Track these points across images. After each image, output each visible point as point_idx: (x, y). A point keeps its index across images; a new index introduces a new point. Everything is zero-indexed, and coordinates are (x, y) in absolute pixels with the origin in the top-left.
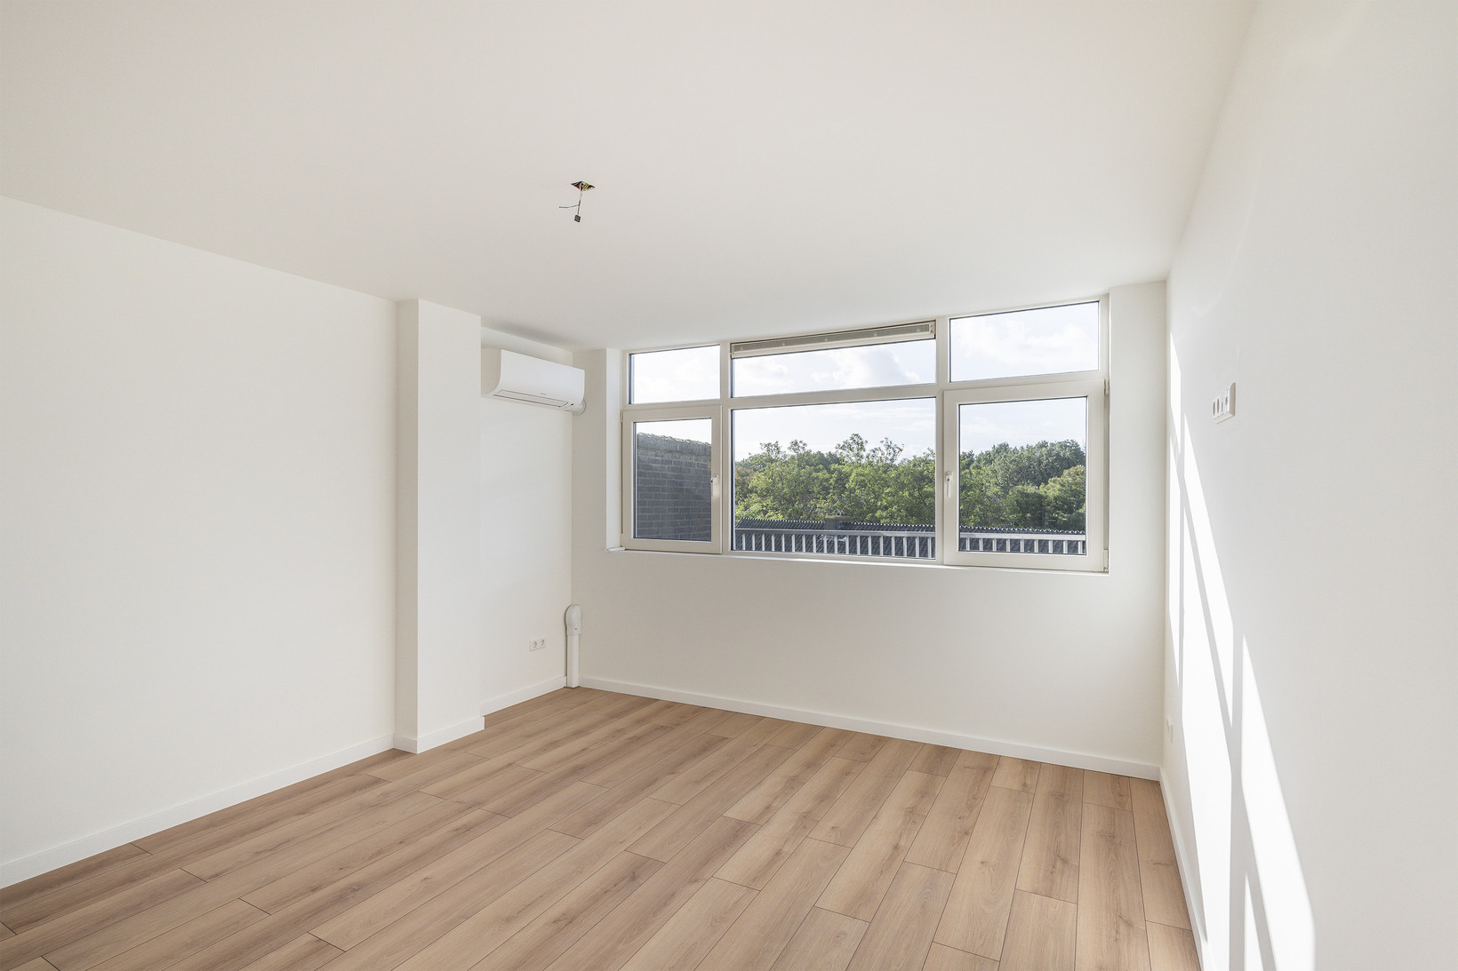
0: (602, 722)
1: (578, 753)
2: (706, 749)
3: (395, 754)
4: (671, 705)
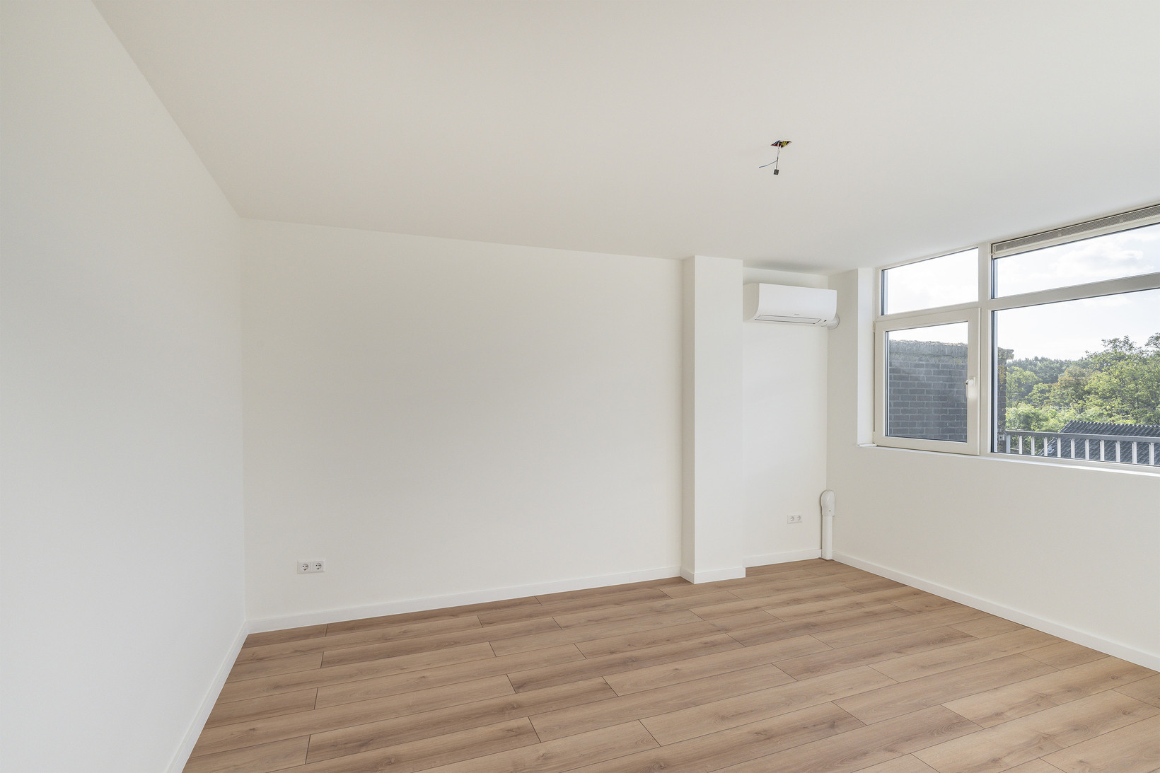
0: (844, 593)
1: (815, 613)
2: (942, 640)
3: (681, 581)
4: (918, 593)
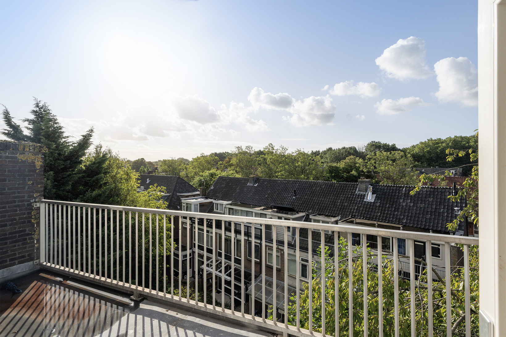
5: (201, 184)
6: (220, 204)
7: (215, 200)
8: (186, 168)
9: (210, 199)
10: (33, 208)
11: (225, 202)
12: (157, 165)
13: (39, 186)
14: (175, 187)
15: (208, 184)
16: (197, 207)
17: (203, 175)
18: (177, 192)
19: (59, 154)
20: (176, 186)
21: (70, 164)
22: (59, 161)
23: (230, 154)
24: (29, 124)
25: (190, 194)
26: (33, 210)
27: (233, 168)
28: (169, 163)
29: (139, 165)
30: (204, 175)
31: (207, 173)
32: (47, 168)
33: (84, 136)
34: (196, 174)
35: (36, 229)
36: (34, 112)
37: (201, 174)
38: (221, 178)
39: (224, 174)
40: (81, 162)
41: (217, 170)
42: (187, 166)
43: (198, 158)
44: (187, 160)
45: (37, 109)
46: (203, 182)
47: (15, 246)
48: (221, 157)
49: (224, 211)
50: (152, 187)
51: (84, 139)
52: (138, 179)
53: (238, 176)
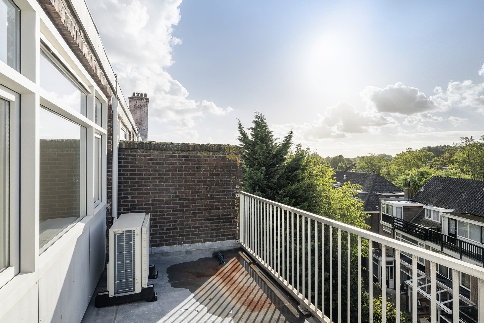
5: (406, 184)
6: (434, 211)
7: (427, 204)
8: (388, 165)
9: (419, 202)
10: (236, 198)
11: (442, 210)
12: (355, 161)
13: (240, 180)
14: (373, 186)
15: (417, 184)
16: (400, 210)
17: (409, 174)
18: (375, 191)
19: (269, 153)
20: (374, 184)
21: (276, 161)
22: (269, 159)
23: (452, 147)
24: (252, 131)
25: (391, 194)
26: (235, 199)
27: (456, 165)
28: (367, 159)
29: (337, 161)
30: (411, 174)
31: (415, 172)
32: (261, 164)
33: (286, 138)
34: (400, 171)
35: (238, 215)
36: (255, 122)
37: (407, 172)
38: (435, 178)
39: (441, 173)
40: (284, 160)
41: (430, 168)
42: (389, 163)
43: (404, 154)
44: (389, 156)
45: (256, 120)
46: (409, 181)
47: (225, 226)
48: (438, 151)
49: (441, 221)
50: (346, 184)
51: (286, 140)
52: (333, 176)
53: (464, 176)
